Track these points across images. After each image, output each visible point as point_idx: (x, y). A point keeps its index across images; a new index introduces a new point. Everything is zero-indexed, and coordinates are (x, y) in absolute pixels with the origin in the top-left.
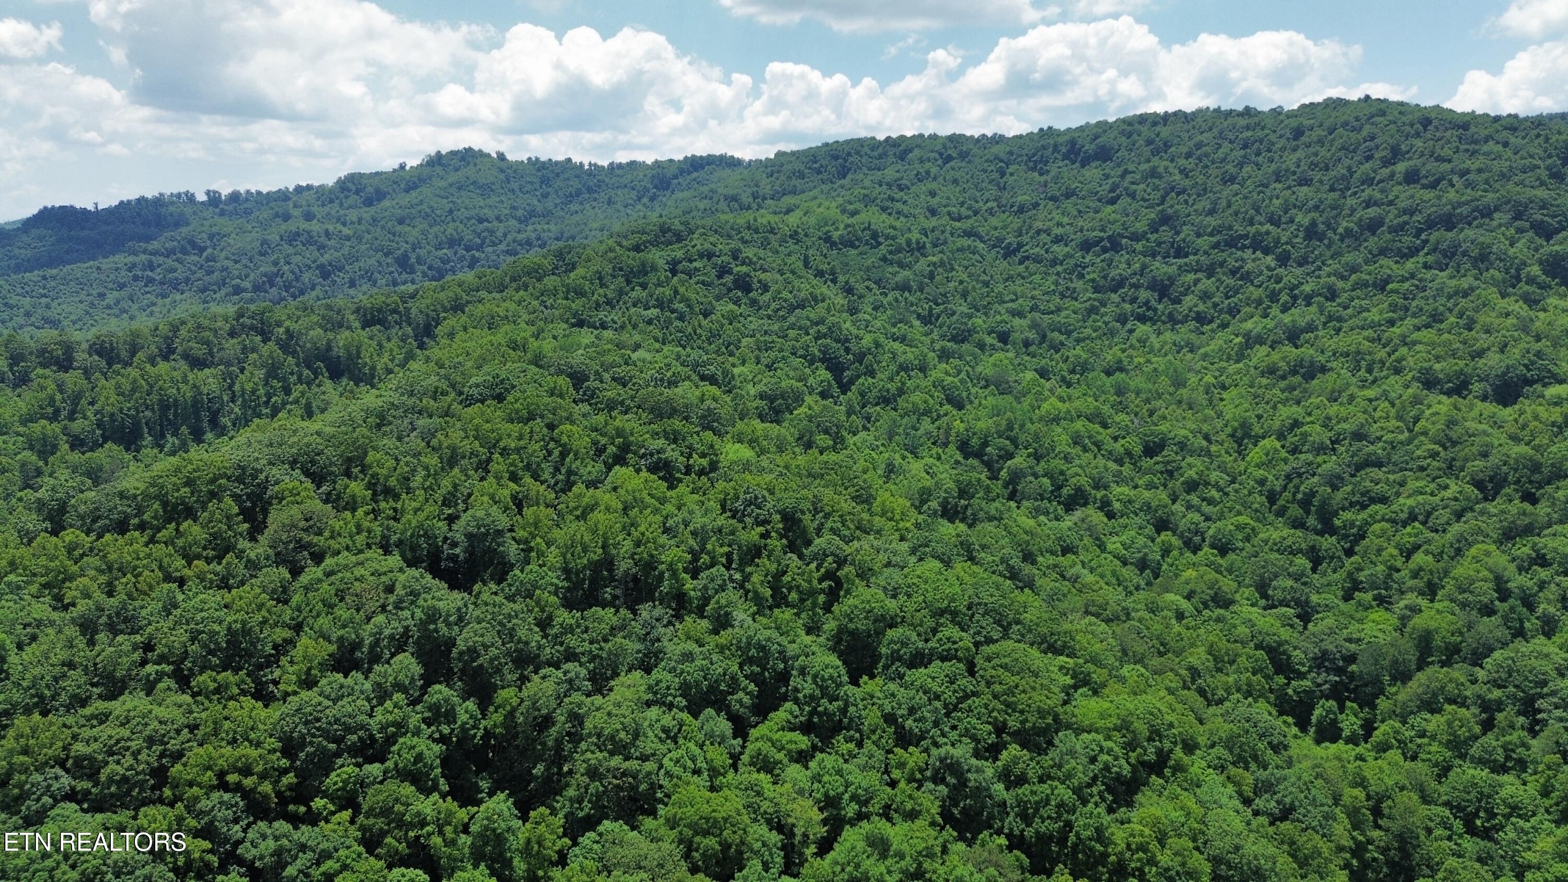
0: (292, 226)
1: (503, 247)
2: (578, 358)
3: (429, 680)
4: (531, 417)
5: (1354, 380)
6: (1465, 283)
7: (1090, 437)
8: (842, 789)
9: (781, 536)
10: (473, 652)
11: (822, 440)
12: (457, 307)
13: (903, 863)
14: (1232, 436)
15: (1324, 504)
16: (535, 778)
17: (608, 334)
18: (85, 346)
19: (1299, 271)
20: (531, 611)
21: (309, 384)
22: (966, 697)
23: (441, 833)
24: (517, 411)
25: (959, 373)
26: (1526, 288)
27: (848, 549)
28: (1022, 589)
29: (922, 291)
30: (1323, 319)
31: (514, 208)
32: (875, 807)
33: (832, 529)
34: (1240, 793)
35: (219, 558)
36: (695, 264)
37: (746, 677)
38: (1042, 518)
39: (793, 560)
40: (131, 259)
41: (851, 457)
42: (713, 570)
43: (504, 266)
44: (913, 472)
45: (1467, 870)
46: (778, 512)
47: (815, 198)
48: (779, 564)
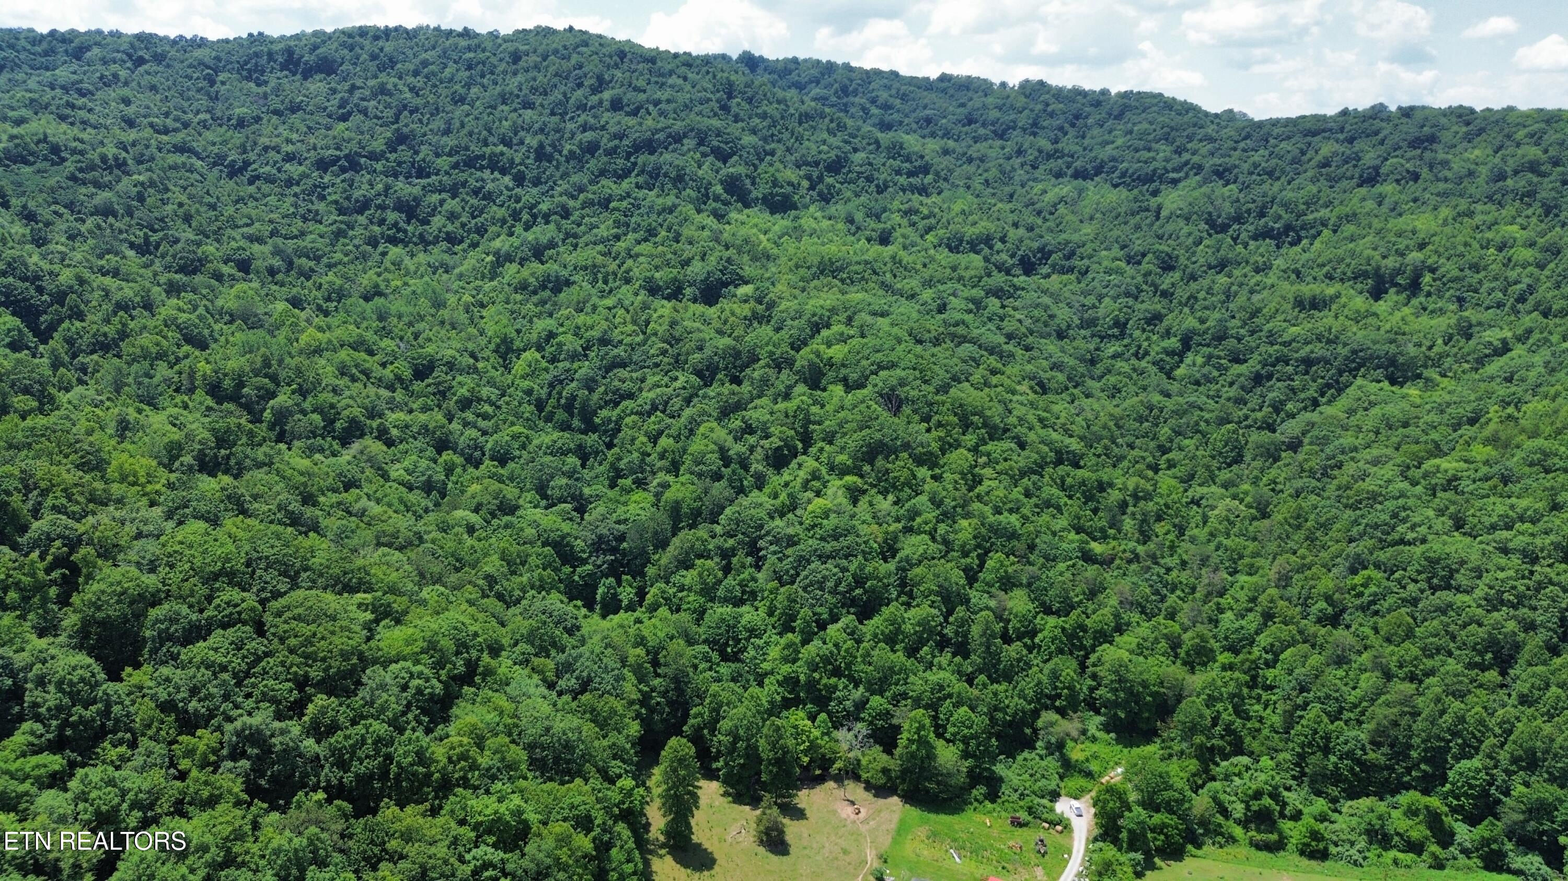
5: (594, 291)
6: (670, 200)
7: (356, 366)
8: (117, 800)
11: (21, 401)
13: (208, 856)
14: (496, 351)
15: (585, 405)
19: (535, 191)
22: (259, 659)
25: (195, 308)
26: (714, 204)
27: (81, 528)
28: (306, 534)
29: (131, 215)
30: (561, 236)
32: (165, 805)
34: (544, 680)
38: (318, 456)
41: (67, 418)
44: (155, 426)
45: (723, 690)
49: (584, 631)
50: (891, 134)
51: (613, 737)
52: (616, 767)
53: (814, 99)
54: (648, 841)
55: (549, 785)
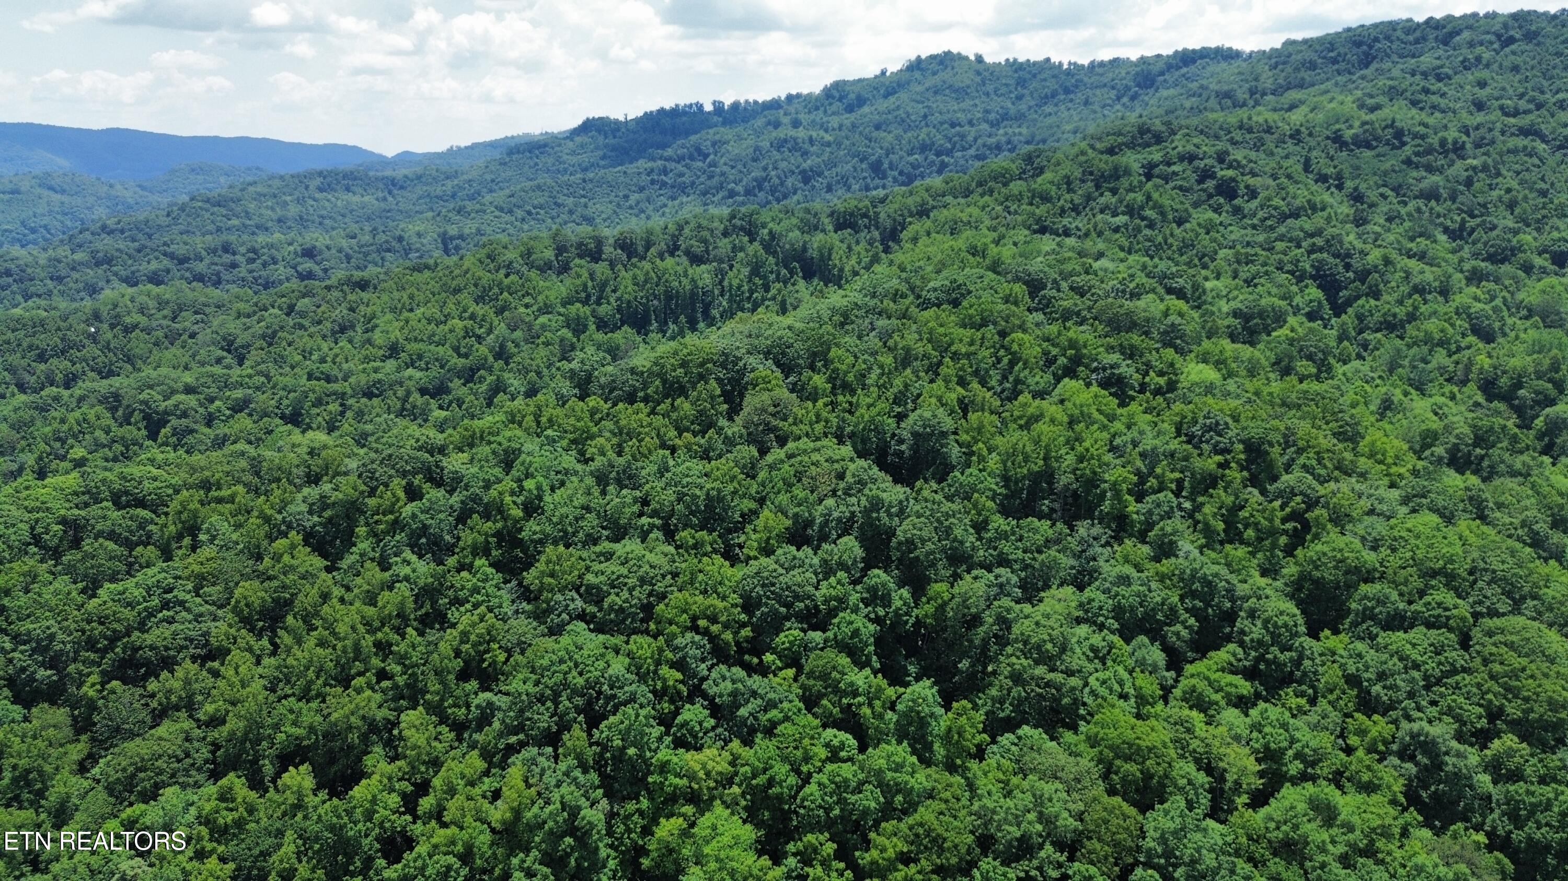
0: (781, 133)
1: (972, 152)
2: (1037, 265)
3: (869, 563)
4: (984, 323)
8: (1285, 744)
9: (1242, 469)
10: (910, 544)
11: (1304, 366)
12: (923, 212)
13: (1351, 836)
16: (961, 672)
17: (1070, 241)
18: (611, 241)
20: (968, 513)
21: (785, 283)
23: (870, 705)
24: (971, 317)
25: (1493, 298)
27: (1322, 491)
28: (1546, 560)
29: (1453, 199)
31: (987, 112)
32: (1324, 769)
33: (1304, 466)
35: (703, 433)
36: (1175, 168)
37: (1187, 610)
39: (1253, 495)
40: (650, 164)
41: (1338, 388)
42: (1161, 496)
43: (972, 171)
44: (1417, 412)
46: (1240, 441)
47: (1327, 92)
48: (1237, 497)
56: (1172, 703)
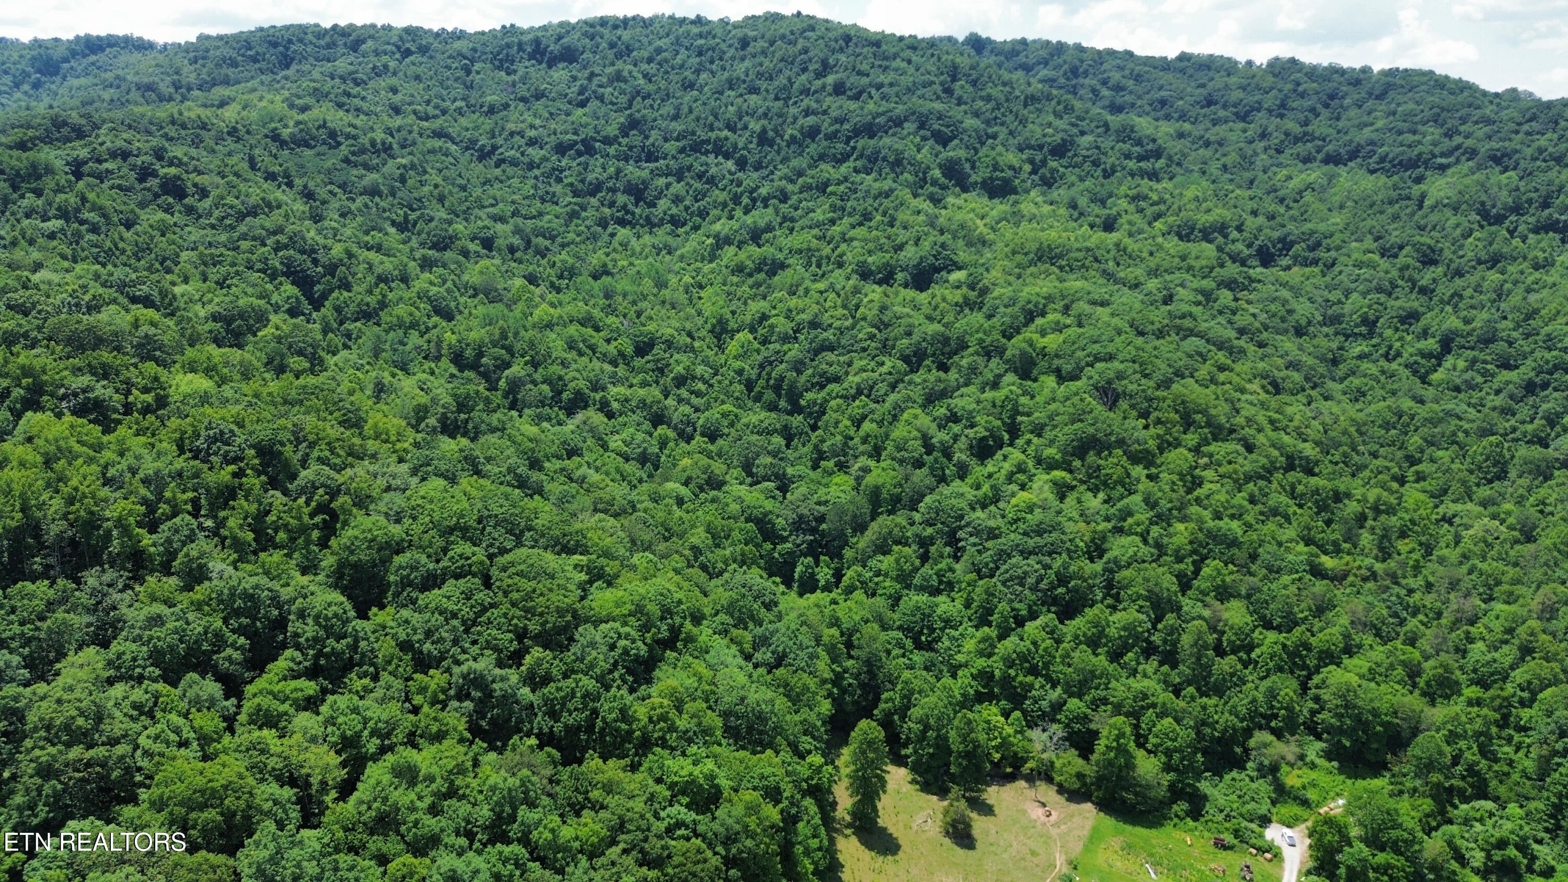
5: (807, 275)
6: (887, 184)
7: (584, 341)
8: (360, 727)
9: (259, 474)
11: (296, 362)
13: (434, 786)
14: (712, 331)
15: (792, 386)
19: (755, 175)
22: (484, 610)
25: (444, 282)
26: (931, 189)
27: (340, 478)
28: (531, 496)
29: (393, 195)
30: (779, 220)
32: (399, 736)
33: (319, 459)
34: (742, 651)
37: (233, 631)
38: (545, 425)
39: (276, 498)
41: (333, 378)
42: (177, 520)
44: (406, 390)
45: (917, 678)
46: (252, 446)
47: (254, 90)
48: (260, 504)
49: (781, 607)
50: (1122, 116)
51: (805, 713)
52: (806, 742)
53: (1040, 81)
54: (834, 819)
55: (742, 754)
56: (239, 730)
